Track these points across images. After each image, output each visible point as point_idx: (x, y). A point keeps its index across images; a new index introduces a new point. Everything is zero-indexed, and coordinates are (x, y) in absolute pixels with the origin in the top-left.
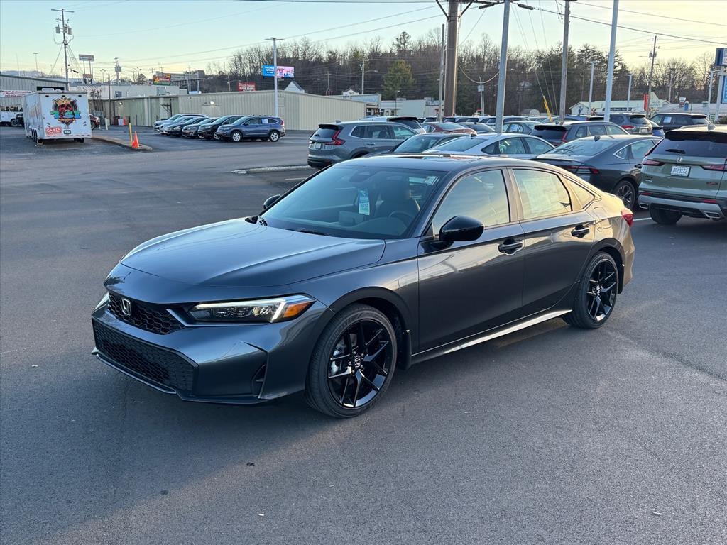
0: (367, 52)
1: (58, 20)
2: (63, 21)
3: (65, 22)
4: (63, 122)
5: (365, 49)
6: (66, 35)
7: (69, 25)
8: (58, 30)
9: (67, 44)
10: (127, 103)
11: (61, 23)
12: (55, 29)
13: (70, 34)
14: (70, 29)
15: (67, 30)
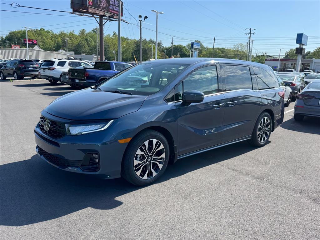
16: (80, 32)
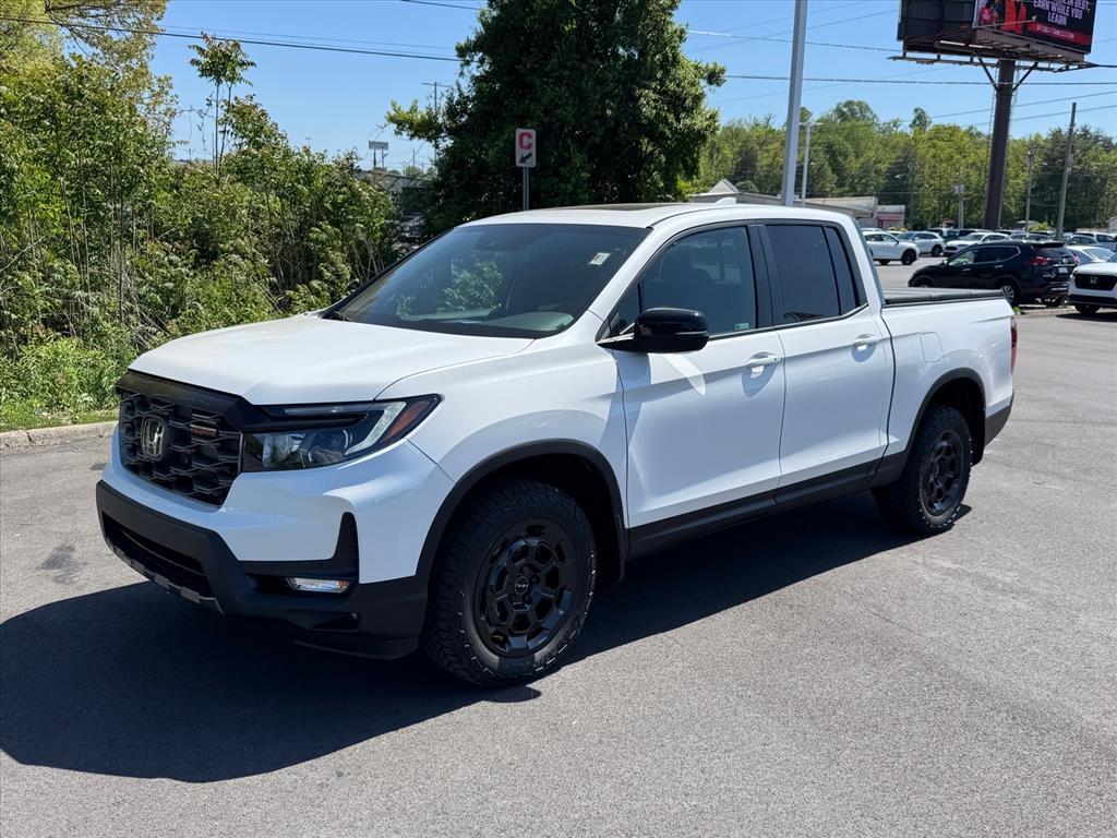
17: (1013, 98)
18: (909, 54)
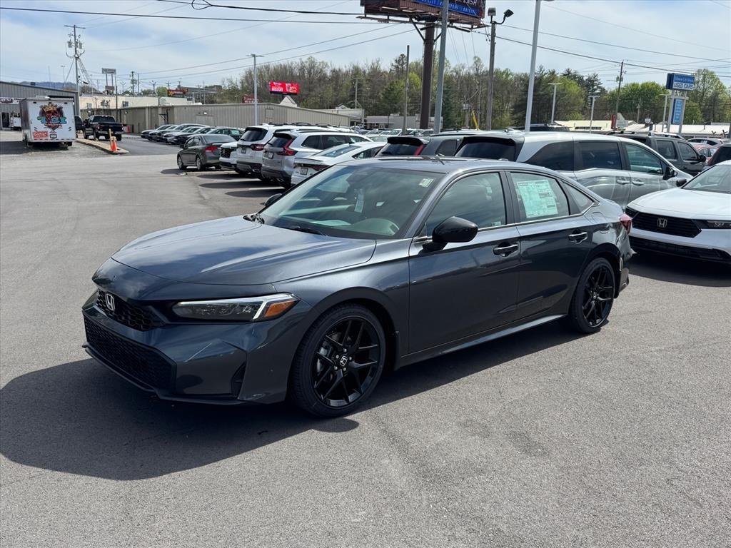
0: (367, 72)
1: (70, 35)
2: (75, 36)
3: (77, 38)
4: (50, 127)
5: (366, 69)
6: (78, 49)
7: (81, 40)
8: (70, 43)
9: (78, 58)
10: (130, 112)
11: (73, 38)
12: (67, 44)
13: (81, 48)
14: (81, 44)
15: (78, 45)
16: (395, 64)
17: (434, 46)
18: (367, 16)
